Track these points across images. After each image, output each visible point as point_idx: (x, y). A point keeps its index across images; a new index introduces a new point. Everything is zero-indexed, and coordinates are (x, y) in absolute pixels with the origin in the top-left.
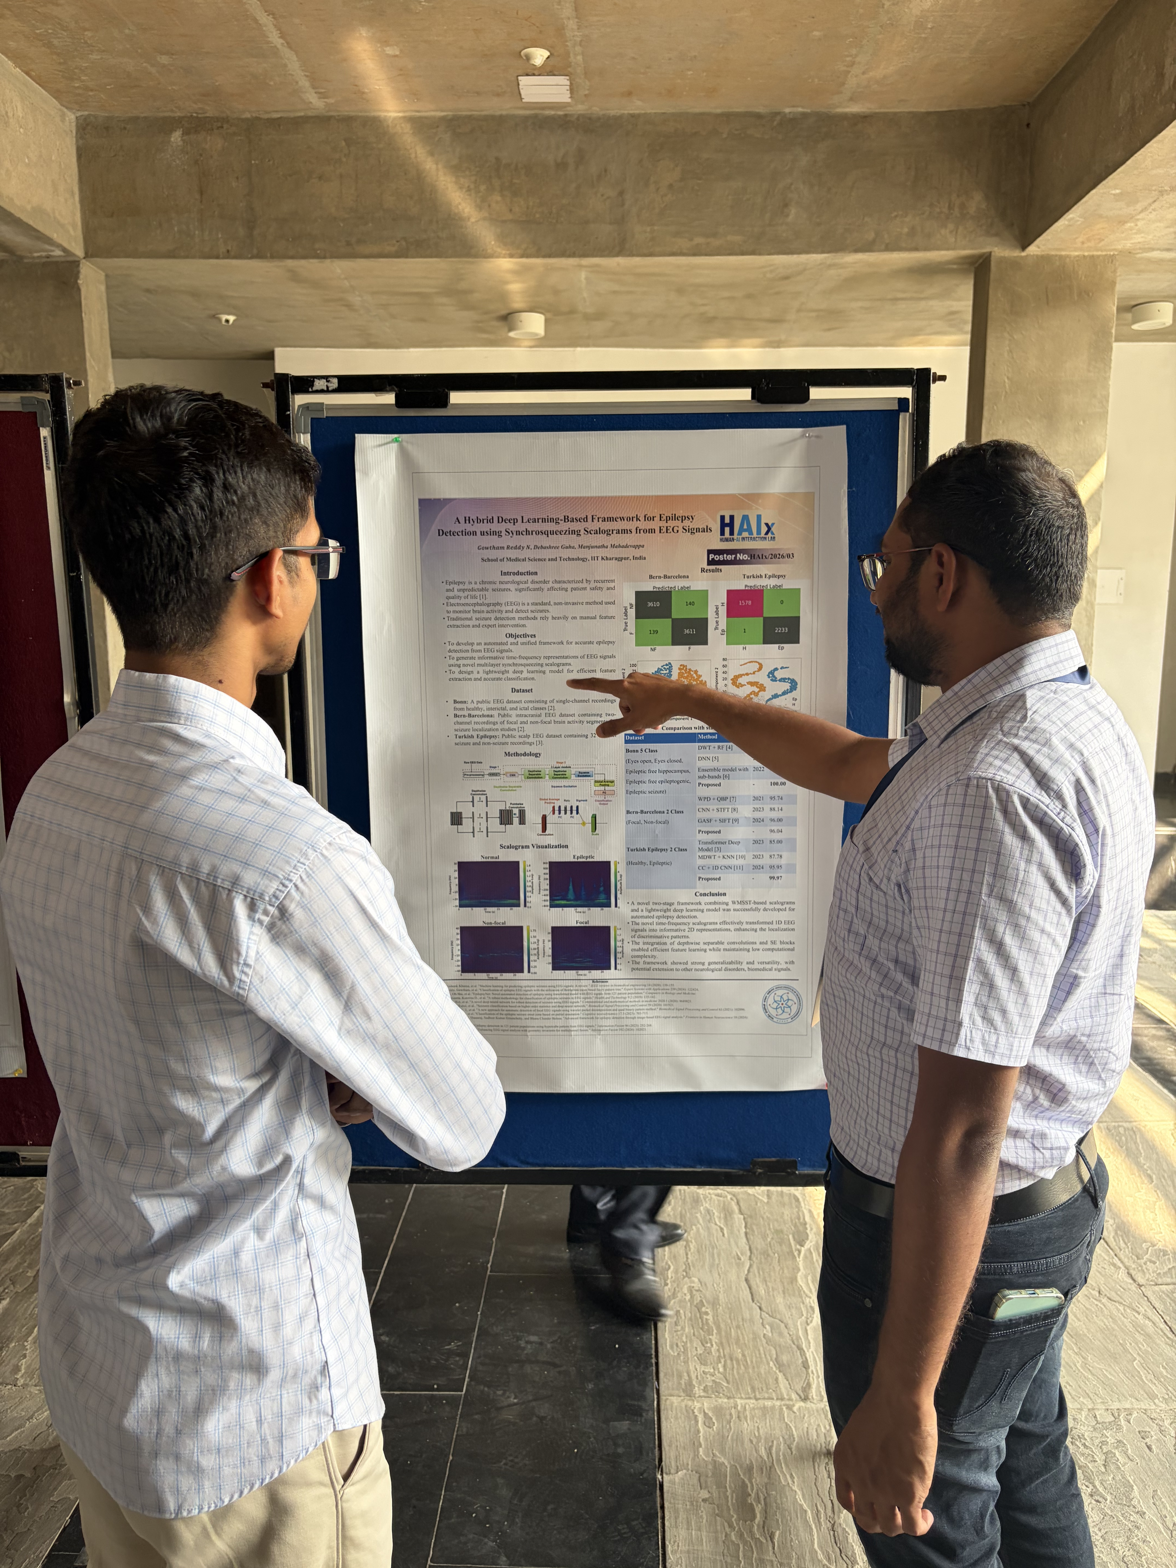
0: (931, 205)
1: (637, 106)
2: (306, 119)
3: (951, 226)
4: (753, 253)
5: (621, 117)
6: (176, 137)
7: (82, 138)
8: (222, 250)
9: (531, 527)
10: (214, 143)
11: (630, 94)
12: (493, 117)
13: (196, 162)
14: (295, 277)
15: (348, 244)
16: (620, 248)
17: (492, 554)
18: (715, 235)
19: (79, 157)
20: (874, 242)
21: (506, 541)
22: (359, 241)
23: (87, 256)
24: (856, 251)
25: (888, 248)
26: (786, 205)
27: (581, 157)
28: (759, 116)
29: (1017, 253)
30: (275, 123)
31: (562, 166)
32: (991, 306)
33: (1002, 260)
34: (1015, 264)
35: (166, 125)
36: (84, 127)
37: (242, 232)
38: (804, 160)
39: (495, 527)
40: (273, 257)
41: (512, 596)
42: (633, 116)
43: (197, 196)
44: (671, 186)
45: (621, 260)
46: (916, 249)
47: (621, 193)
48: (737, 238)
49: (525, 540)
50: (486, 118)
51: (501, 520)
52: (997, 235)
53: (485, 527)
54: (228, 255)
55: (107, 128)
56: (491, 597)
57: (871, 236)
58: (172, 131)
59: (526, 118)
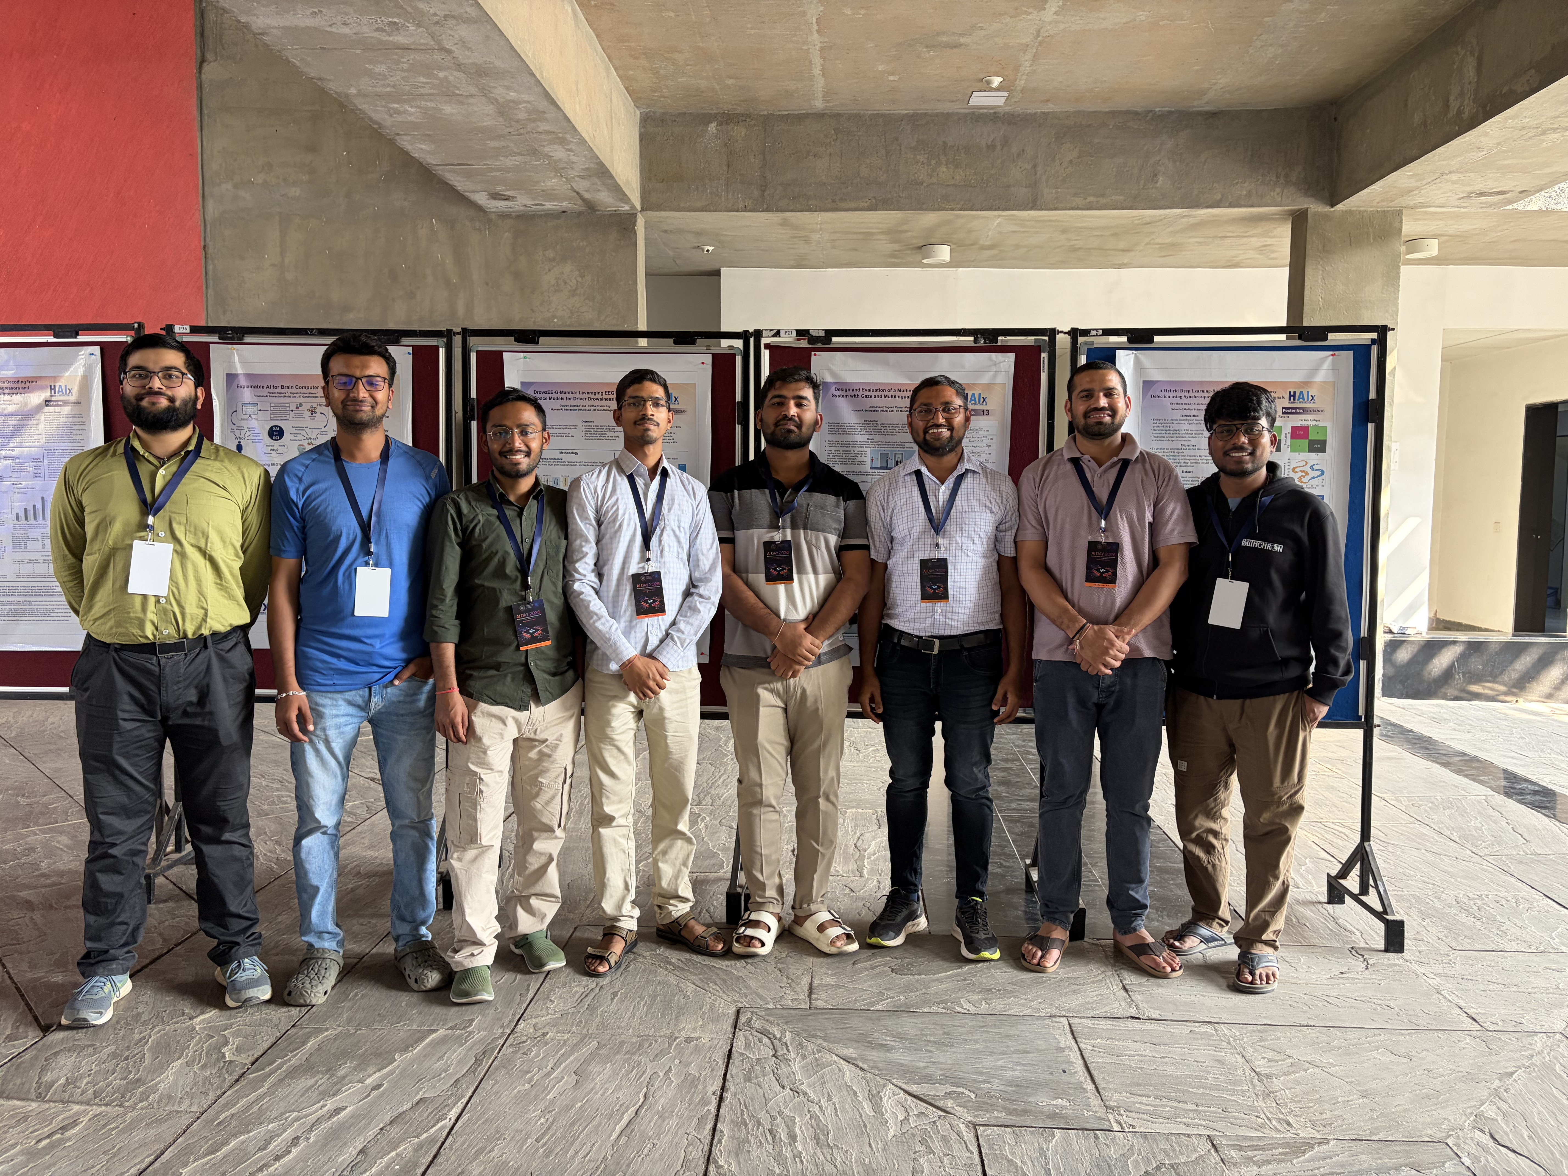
0: (1263, 175)
1: (1050, 107)
2: (807, 116)
3: (1278, 190)
4: (1131, 208)
5: (1035, 114)
6: (712, 127)
7: (644, 127)
8: (741, 205)
9: (1197, 394)
10: (739, 132)
11: (1048, 101)
12: (942, 114)
13: (726, 145)
14: (784, 223)
15: (834, 201)
16: (1033, 204)
17: (1177, 407)
18: (1103, 196)
19: (641, 140)
20: (1221, 200)
21: (1184, 400)
22: (841, 200)
23: (643, 210)
24: (1207, 207)
25: (1231, 206)
26: (1156, 175)
27: (1006, 142)
28: (1136, 113)
29: (1327, 209)
30: (785, 118)
31: (991, 147)
32: (1309, 247)
33: (1316, 214)
34: (1326, 217)
35: (705, 119)
36: (645, 120)
37: (756, 193)
38: (1170, 144)
39: (1179, 394)
40: (777, 211)
41: (1185, 427)
42: (1044, 113)
43: (725, 168)
44: (1071, 161)
45: (1033, 213)
46: (1252, 206)
47: (1035, 166)
48: (1120, 198)
49: (1193, 401)
50: (937, 115)
51: (1182, 391)
52: (1312, 196)
53: (1174, 394)
54: (745, 209)
55: (662, 121)
56: (1175, 427)
57: (1218, 196)
58: (711, 122)
59: (966, 115)
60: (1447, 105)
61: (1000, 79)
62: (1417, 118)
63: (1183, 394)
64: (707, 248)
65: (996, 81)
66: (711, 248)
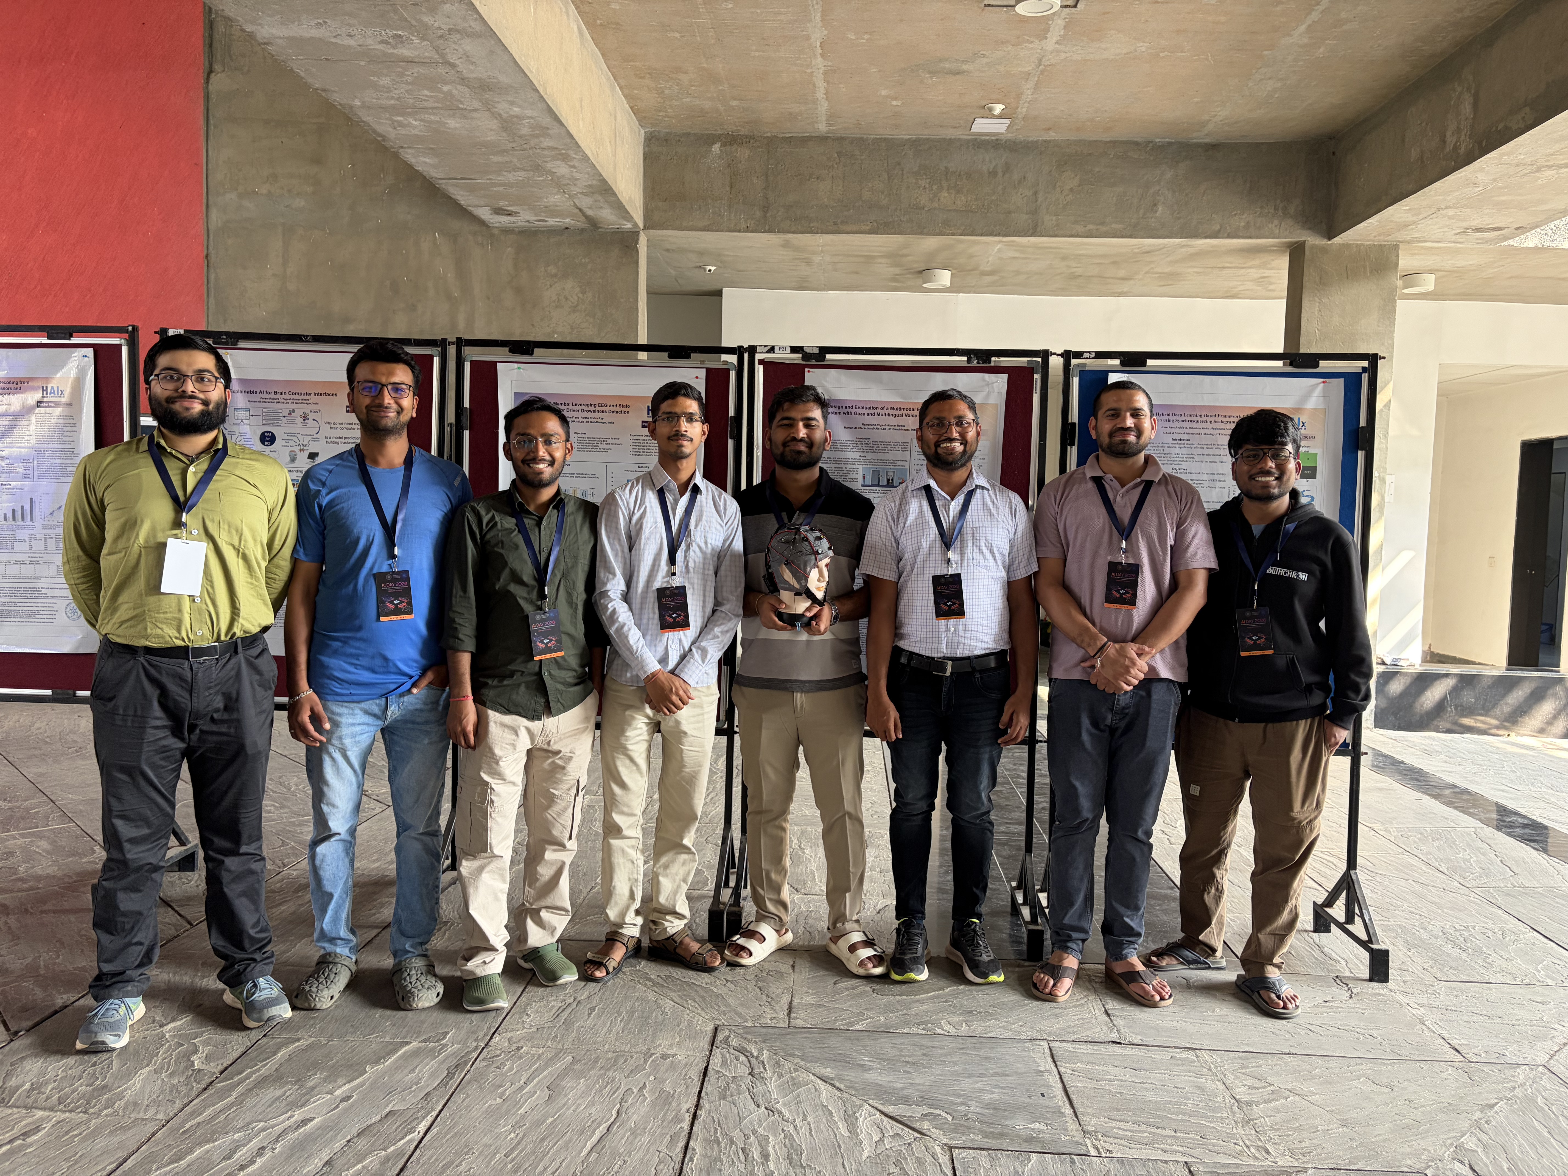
0: (1261, 207)
1: (1052, 135)
2: (809, 139)
3: (1276, 222)
4: (1130, 237)
5: (1037, 141)
6: (716, 148)
7: (648, 146)
8: (743, 226)
9: (1188, 418)
10: (743, 153)
11: (1049, 129)
12: (944, 139)
13: (729, 165)
14: (786, 245)
15: (835, 224)
16: (1034, 231)
18: (1103, 224)
19: (645, 159)
20: (1219, 231)
21: (1176, 424)
22: (842, 222)
23: (645, 228)
24: (1206, 237)
25: (1229, 236)
26: (1155, 205)
27: (1007, 168)
28: (1137, 144)
29: (1324, 242)
30: (789, 140)
31: (993, 174)
32: (1305, 279)
33: (1313, 247)
34: (1324, 250)
35: (709, 140)
36: (650, 139)
37: (758, 214)
38: (1169, 175)
39: (1171, 418)
40: (779, 232)
41: (1177, 450)
42: (1045, 141)
43: (728, 189)
44: (1071, 189)
45: (1033, 239)
46: (1250, 238)
47: (1035, 193)
48: (1119, 226)
49: (1185, 424)
50: (939, 141)
51: (1174, 415)
52: (1310, 229)
54: (747, 230)
55: (666, 140)
56: (1166, 450)
57: (1218, 227)
58: (714, 143)
59: (968, 141)
60: (1444, 141)
61: (1002, 107)
62: (1414, 153)
63: (1174, 418)
64: (709, 268)
65: (998, 108)
66: (713, 268)
